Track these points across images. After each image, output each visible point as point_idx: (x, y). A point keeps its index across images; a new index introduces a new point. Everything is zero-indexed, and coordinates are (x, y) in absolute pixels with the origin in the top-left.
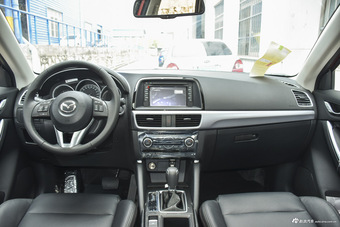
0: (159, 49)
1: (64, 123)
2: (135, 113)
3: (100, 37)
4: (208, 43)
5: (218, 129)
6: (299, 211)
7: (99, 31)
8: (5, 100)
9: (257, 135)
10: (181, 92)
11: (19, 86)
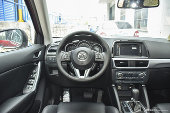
0: (89, 26)
1: (80, 65)
2: (114, 59)
3: (60, 19)
8: (41, 52)
10: (135, 48)
11: (46, 43)
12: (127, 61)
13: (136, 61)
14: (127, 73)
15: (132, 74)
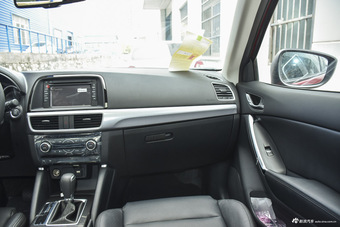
3: (71, 44)
4: (173, 45)
5: (123, 129)
6: (212, 217)
7: (70, 38)
9: (172, 134)
10: (85, 90)
12: (56, 117)
13: (76, 116)
14: (60, 141)
15: (71, 143)
